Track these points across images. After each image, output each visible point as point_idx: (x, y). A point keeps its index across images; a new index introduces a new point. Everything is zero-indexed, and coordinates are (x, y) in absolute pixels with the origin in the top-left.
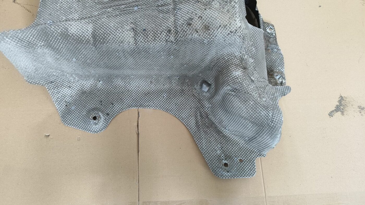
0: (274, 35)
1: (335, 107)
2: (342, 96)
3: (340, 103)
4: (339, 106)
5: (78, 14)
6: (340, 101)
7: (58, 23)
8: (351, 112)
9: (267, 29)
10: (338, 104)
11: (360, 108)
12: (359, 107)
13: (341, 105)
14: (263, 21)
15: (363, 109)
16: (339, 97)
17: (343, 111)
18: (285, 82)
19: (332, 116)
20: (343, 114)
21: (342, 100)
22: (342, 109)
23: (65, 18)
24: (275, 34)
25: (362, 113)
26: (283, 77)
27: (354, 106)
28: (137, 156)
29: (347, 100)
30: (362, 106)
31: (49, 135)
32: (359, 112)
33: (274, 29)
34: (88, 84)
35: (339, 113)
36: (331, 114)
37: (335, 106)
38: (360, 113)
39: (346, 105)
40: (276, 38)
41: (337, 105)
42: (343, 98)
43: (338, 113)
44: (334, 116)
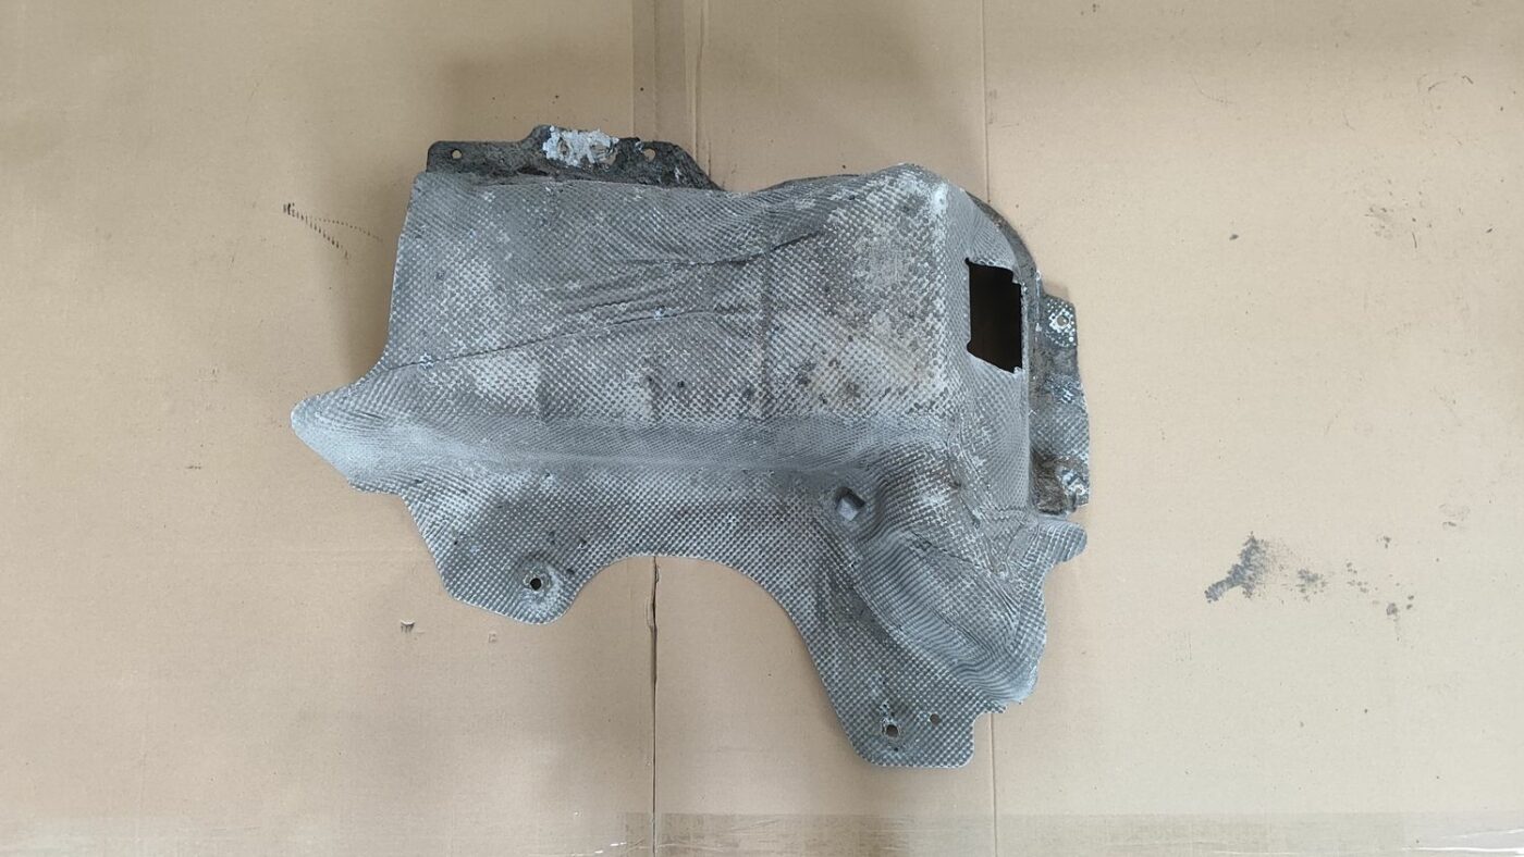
0: (1071, 339)
1: (1229, 573)
2: (1257, 538)
3: (1249, 560)
4: (1242, 569)
5: (499, 332)
6: (1246, 555)
7: (447, 362)
8: (1276, 587)
9: (1050, 318)
11: (1303, 577)
12: (1303, 574)
13: (1246, 567)
14: (1042, 289)
15: (1313, 581)
16: (1244, 542)
17: (1251, 583)
18: (1086, 495)
19: (1216, 599)
20: (1248, 593)
21: (1253, 551)
22: (1250, 579)
23: (465, 347)
24: (1075, 336)
25: (1307, 593)
26: (1081, 478)
27: (1285, 571)
28: (650, 692)
29: (1270, 549)
30: (1310, 570)
31: (412, 625)
32: (1300, 588)
33: (1074, 319)
34: (514, 483)
35: (1239, 589)
36: (1212, 593)
37: (1230, 568)
38: (1303, 591)
39: (1262, 565)
40: (1076, 353)
41: (1236, 566)
42: (1259, 545)
43: (1235, 588)
44: (1220, 598)
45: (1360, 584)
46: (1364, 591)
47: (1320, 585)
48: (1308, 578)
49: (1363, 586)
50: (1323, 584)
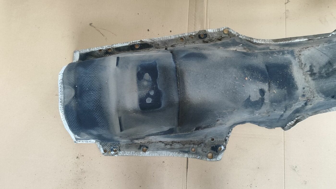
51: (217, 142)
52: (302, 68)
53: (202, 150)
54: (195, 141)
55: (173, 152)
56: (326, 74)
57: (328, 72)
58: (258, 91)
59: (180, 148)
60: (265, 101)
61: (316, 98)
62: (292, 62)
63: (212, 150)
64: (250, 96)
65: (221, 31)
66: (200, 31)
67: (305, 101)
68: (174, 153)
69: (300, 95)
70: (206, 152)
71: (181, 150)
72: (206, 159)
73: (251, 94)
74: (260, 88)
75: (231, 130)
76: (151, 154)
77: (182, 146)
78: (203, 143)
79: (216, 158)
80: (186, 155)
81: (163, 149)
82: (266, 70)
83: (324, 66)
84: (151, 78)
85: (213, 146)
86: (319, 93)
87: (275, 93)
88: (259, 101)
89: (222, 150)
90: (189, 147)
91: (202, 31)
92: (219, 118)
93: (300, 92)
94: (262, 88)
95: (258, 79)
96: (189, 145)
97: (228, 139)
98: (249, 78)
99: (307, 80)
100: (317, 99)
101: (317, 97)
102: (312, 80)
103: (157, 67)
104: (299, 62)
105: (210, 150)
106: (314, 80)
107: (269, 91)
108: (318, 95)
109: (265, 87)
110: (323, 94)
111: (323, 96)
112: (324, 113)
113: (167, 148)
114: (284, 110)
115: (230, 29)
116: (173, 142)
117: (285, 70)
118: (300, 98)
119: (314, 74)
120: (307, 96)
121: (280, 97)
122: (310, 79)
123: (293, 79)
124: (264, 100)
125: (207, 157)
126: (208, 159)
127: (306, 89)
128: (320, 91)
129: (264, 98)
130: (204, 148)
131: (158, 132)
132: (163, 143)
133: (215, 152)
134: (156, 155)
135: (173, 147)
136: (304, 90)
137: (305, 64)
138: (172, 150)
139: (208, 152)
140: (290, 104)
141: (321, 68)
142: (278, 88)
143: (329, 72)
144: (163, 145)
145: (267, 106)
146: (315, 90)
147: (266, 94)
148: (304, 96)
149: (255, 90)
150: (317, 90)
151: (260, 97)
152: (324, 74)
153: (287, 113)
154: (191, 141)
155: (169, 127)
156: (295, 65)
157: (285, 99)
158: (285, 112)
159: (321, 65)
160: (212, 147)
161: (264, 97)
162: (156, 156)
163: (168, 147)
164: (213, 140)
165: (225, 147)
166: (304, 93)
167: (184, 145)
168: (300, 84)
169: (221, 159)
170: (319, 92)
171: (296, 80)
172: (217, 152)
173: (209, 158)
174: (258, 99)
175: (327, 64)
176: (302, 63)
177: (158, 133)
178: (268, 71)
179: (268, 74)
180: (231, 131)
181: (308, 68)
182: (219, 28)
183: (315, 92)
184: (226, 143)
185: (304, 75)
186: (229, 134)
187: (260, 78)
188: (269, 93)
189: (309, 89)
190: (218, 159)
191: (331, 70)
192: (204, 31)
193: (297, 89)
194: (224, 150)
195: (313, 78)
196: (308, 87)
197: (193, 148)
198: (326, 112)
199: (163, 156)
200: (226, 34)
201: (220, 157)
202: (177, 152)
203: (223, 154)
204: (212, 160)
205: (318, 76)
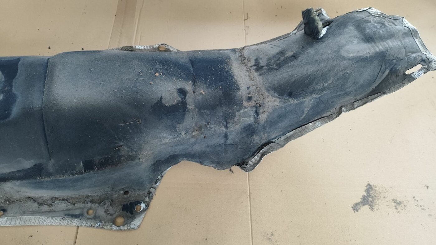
1: (361, 199)
2: (371, 184)
3: (369, 193)
4: (367, 197)
6: (367, 191)
8: (384, 206)
10: (365, 194)
11: (395, 202)
12: (395, 201)
13: (369, 196)
15: (400, 204)
16: (365, 185)
17: (372, 204)
19: (357, 211)
20: (372, 208)
21: (370, 190)
22: (371, 202)
25: (399, 209)
27: (387, 199)
29: (378, 189)
30: (398, 199)
32: (395, 207)
35: (367, 207)
36: (356, 208)
37: (361, 197)
38: (396, 209)
39: (375, 196)
41: (364, 196)
42: (372, 187)
43: (365, 206)
44: (359, 211)
45: (421, 206)
46: (424, 209)
47: (403, 206)
48: (398, 203)
49: (423, 207)
50: (405, 206)
51: (133, 197)
52: (244, 63)
53: (106, 212)
54: (94, 196)
55: (52, 217)
56: (277, 65)
57: (278, 62)
58: (175, 90)
59: (67, 210)
60: (188, 106)
61: (267, 99)
62: (230, 57)
63: (122, 210)
64: (161, 98)
65: (156, 48)
66: (123, 47)
67: (254, 106)
68: (54, 218)
69: (244, 98)
70: (111, 215)
71: (67, 212)
72: (111, 227)
73: (163, 95)
74: (179, 87)
75: (159, 177)
76: (8, 222)
77: (70, 206)
78: (108, 198)
79: (130, 223)
80: (76, 222)
81: (34, 213)
82: (190, 65)
83: (274, 57)
84: (3, 77)
85: (125, 203)
86: (269, 91)
87: (204, 94)
88: (178, 105)
89: (142, 209)
90: (82, 208)
91: (127, 47)
92: (120, 140)
93: (243, 92)
94: (183, 87)
95: (176, 76)
96: (83, 205)
97: (155, 192)
98: (161, 74)
99: (252, 77)
100: (269, 101)
101: (268, 97)
102: (259, 75)
103: (19, 63)
104: (240, 56)
105: (120, 211)
106: (260, 75)
107: (194, 91)
108: (269, 95)
109: (188, 86)
110: (275, 91)
111: (276, 95)
112: (299, 137)
113: (43, 211)
114: (225, 123)
115: (167, 45)
116: (54, 199)
117: (219, 66)
118: (244, 103)
119: (261, 68)
120: (255, 99)
121: (211, 100)
122: (256, 74)
123: (233, 77)
124: (186, 104)
125: (114, 222)
126: (114, 227)
127: (252, 88)
128: (270, 87)
129: (185, 101)
130: (110, 208)
131: (13, 170)
132: (35, 201)
133: (129, 214)
134: (18, 223)
135: (53, 208)
136: (249, 91)
137: (248, 58)
138: (50, 214)
139: (117, 214)
140: (230, 113)
141: (269, 59)
142: (208, 88)
143: (280, 61)
144: (36, 205)
145: (193, 115)
146: (263, 88)
147: (188, 95)
148: (249, 99)
149: (170, 89)
150: (266, 88)
151: (178, 100)
152: (275, 66)
153: (231, 129)
154: (88, 197)
155: (32, 161)
156: (235, 60)
157: (221, 105)
158: (227, 127)
159: (270, 56)
160: (124, 206)
161: (186, 99)
162: (17, 225)
163: (45, 208)
164: (126, 193)
165: (148, 205)
166: (249, 94)
167: (74, 205)
168: (243, 84)
169: (139, 227)
170: (269, 89)
171: (236, 77)
172: (132, 213)
173: (115, 225)
174: (176, 102)
175: (277, 54)
176: (244, 57)
177: (13, 172)
178: (193, 66)
179: (193, 70)
180: (160, 179)
181: (253, 62)
182: (152, 45)
183: (264, 91)
184: (151, 198)
185: (248, 71)
186: (156, 183)
187: (180, 74)
188: (193, 94)
189: (255, 88)
190: (132, 226)
191: (282, 59)
192: (130, 47)
193: (239, 89)
194: (144, 210)
195: (260, 73)
196: (254, 85)
197: (90, 209)
198: (302, 135)
199: (32, 224)
200: (162, 51)
201: (137, 222)
202: (59, 216)
203: (142, 216)
204: (121, 228)
205: (266, 69)
